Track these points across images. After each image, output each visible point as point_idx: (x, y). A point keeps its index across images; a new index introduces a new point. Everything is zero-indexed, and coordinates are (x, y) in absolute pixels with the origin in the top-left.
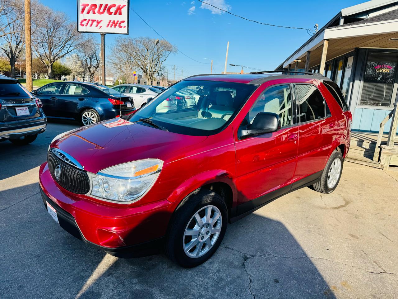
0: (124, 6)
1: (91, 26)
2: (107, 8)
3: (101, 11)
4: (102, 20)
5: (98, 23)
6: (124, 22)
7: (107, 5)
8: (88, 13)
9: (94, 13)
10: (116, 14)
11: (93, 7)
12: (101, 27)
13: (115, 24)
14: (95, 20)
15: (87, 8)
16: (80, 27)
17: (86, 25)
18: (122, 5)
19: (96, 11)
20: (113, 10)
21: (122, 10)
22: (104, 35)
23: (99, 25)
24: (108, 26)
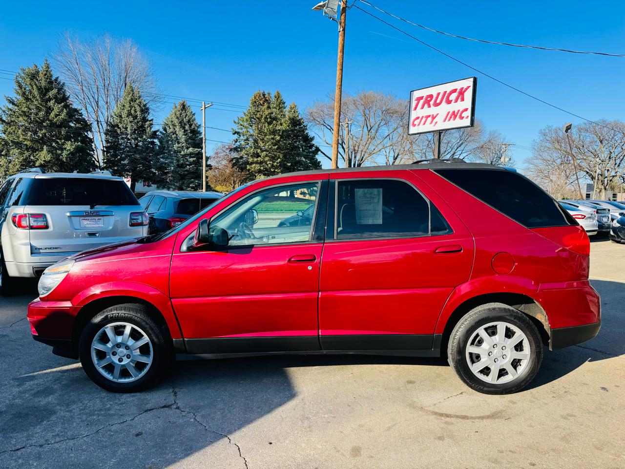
0: (468, 87)
1: (424, 124)
2: (446, 95)
3: (438, 101)
4: (438, 114)
5: (434, 118)
6: (466, 110)
7: (445, 92)
8: (423, 107)
9: (429, 106)
10: (456, 101)
11: (429, 99)
12: (436, 123)
13: (454, 115)
14: (429, 116)
15: (422, 102)
16: (411, 127)
17: (419, 125)
18: (465, 87)
19: (432, 103)
20: (453, 97)
21: (465, 94)
22: (440, 133)
23: (435, 121)
24: (445, 120)
